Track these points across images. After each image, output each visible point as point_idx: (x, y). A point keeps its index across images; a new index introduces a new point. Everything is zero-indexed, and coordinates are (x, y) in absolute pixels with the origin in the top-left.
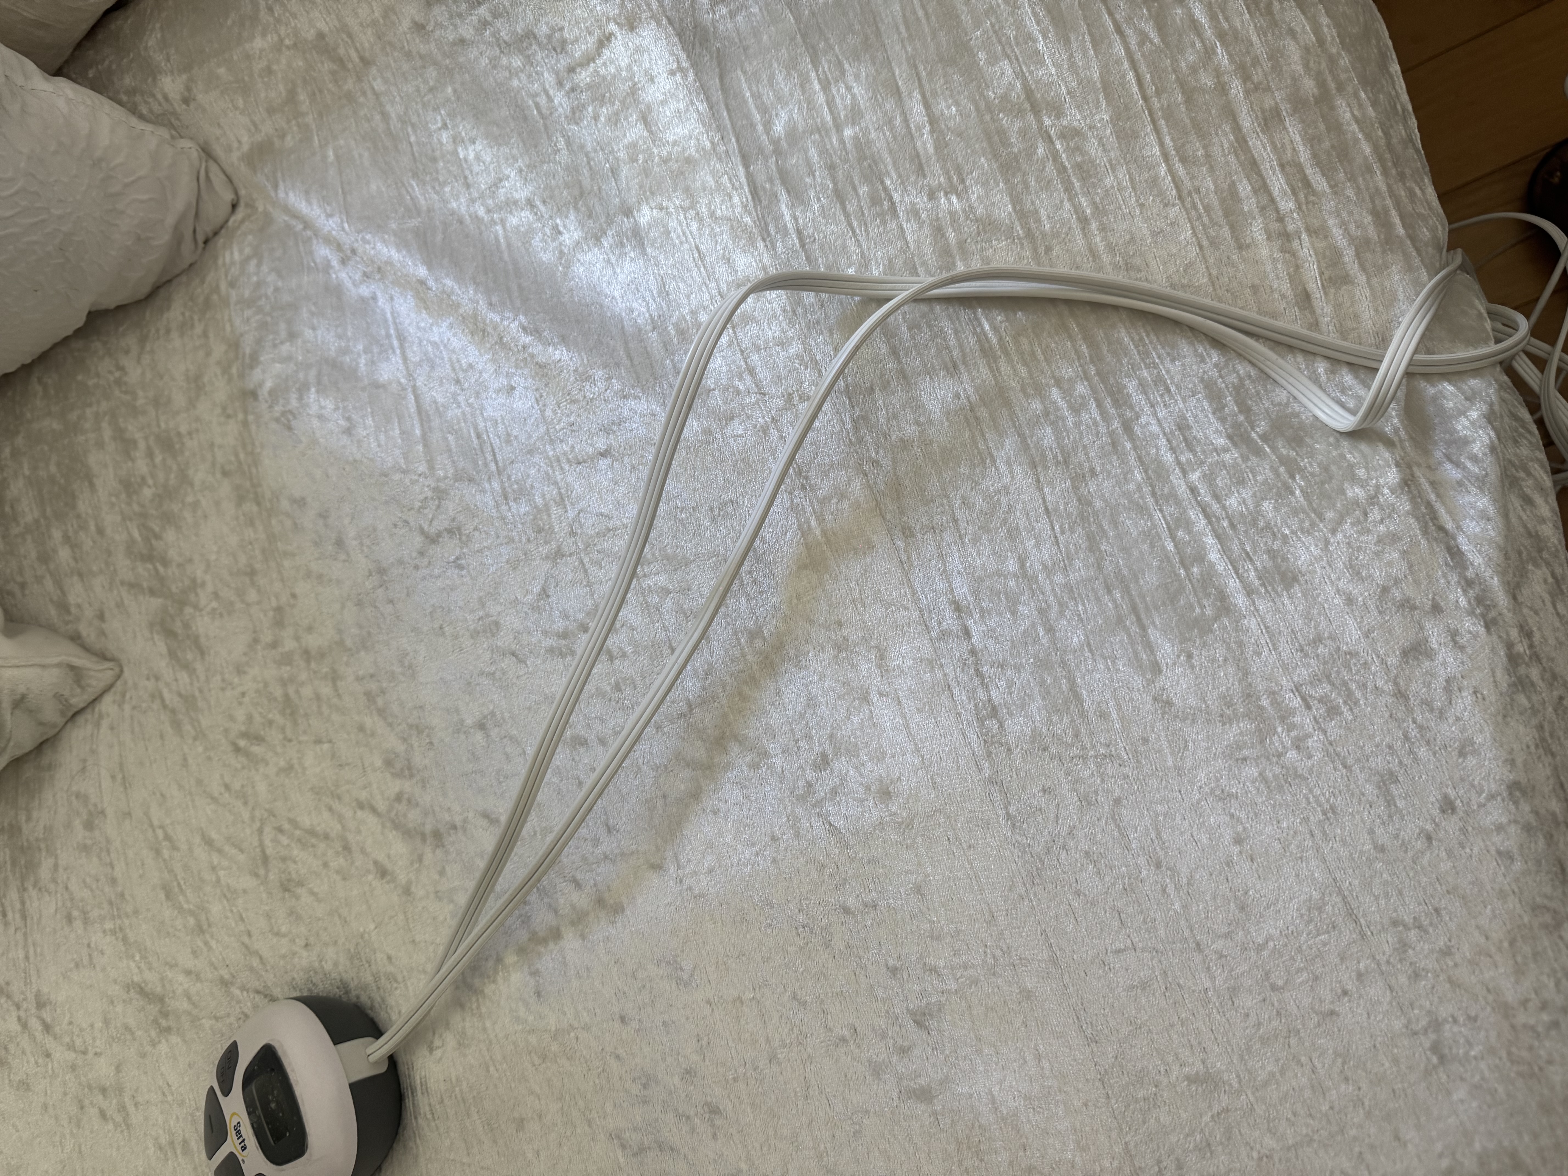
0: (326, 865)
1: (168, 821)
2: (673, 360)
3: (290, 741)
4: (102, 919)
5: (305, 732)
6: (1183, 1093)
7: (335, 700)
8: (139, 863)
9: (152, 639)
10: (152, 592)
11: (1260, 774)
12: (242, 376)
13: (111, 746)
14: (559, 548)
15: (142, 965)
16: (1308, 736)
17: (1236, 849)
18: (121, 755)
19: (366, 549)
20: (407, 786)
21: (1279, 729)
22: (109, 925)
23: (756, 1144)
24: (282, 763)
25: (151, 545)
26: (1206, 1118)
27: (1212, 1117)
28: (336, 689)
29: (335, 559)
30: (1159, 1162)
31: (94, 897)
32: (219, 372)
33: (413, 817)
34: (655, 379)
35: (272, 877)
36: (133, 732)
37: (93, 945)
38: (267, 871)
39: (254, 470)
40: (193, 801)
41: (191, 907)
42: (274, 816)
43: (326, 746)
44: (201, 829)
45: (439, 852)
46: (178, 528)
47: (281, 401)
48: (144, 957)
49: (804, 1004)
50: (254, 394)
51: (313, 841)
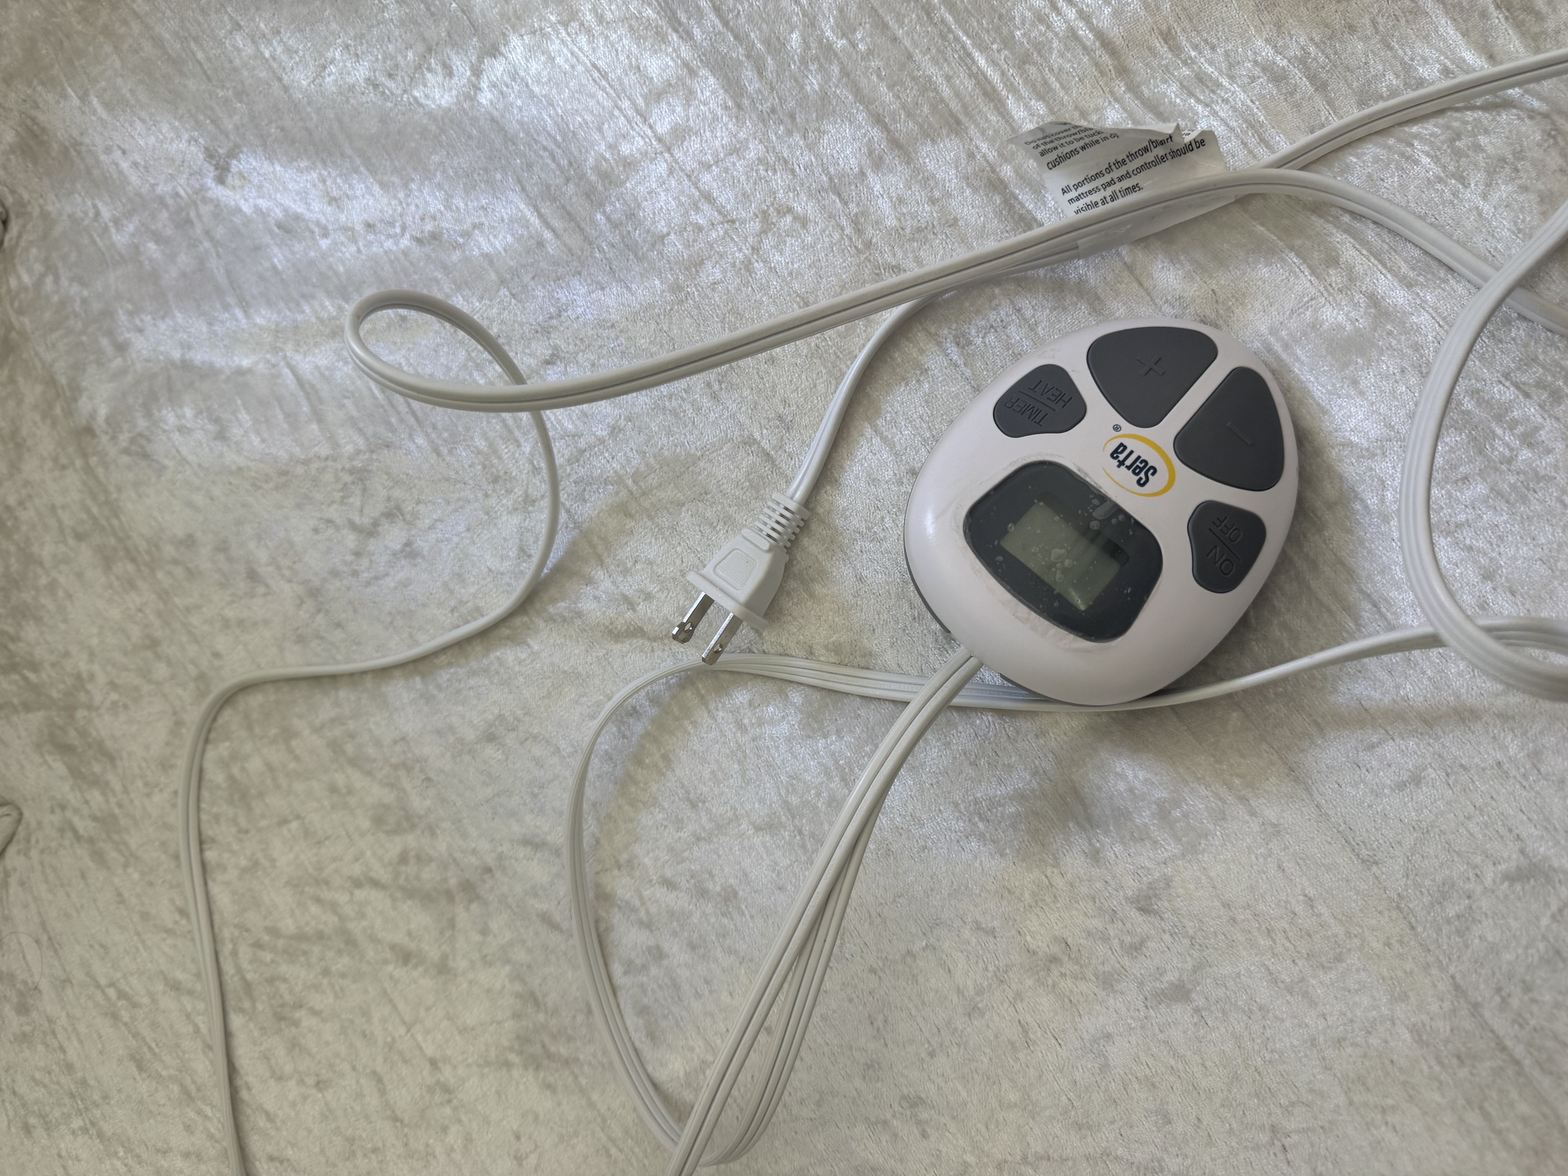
0: (326, 972)
1: (119, 975)
2: (604, 213)
3: (247, 832)
4: (67, 1117)
5: (263, 816)
6: (1506, 897)
7: (292, 765)
8: (95, 1036)
9: (45, 762)
10: (27, 707)
11: (1492, 489)
12: (69, 413)
13: (26, 906)
14: (526, 495)
15: (130, 1161)
16: (1537, 429)
17: (1489, 586)
18: (39, 913)
19: (286, 572)
20: (411, 840)
21: (1499, 431)
22: (77, 1123)
23: (979, 1126)
24: (244, 862)
25: (9, 650)
26: (1545, 921)
27: (1553, 917)
28: (291, 751)
29: (253, 596)
30: (1499, 990)
31: (50, 1094)
32: (37, 418)
33: (429, 875)
34: (590, 244)
35: (260, 1007)
36: (47, 882)
37: (64, 1153)
38: (253, 1001)
39: (115, 522)
40: (143, 942)
41: (172, 1072)
42: (247, 930)
43: (294, 825)
44: (162, 972)
45: (474, 907)
46: (38, 620)
47: (125, 426)
48: (128, 1150)
49: (992, 932)
50: (89, 431)
51: (304, 946)
